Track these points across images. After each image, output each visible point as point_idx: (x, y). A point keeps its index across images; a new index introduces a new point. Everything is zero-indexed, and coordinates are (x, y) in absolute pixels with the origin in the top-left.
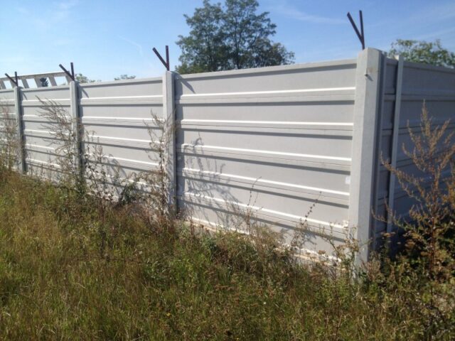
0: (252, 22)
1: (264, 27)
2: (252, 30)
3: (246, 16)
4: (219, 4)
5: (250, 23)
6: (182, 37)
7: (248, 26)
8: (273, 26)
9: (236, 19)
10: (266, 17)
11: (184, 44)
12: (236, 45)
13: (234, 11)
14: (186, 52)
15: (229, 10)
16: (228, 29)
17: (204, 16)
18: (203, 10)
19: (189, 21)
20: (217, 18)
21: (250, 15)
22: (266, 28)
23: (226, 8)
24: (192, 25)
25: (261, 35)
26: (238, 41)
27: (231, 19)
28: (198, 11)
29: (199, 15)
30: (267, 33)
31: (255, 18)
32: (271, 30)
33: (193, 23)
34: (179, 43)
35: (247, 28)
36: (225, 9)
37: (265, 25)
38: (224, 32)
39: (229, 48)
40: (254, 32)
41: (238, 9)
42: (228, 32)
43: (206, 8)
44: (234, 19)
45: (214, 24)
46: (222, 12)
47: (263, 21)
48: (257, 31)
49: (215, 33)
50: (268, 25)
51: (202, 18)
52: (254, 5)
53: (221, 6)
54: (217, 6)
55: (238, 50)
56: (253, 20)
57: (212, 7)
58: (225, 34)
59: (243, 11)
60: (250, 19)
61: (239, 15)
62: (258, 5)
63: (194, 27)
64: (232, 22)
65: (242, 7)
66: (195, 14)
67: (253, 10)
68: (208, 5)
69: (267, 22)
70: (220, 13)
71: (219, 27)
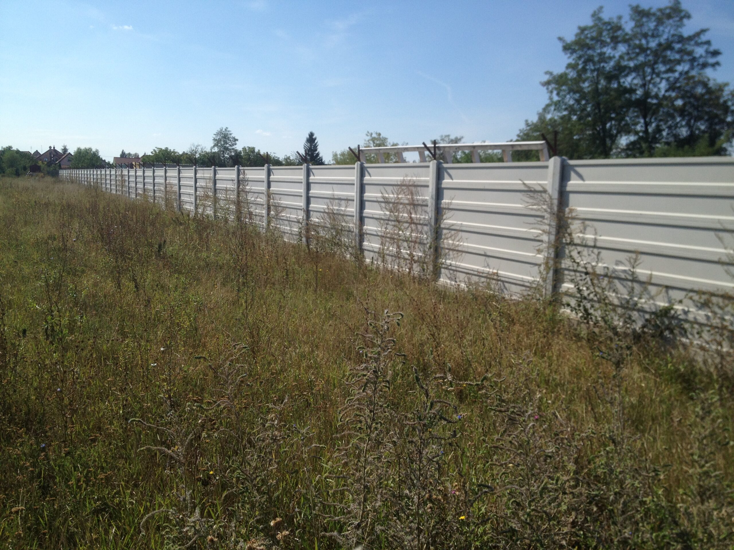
0: (677, 46)
1: (697, 55)
2: (675, 60)
3: (665, 36)
4: (620, 18)
5: (672, 49)
6: (551, 73)
7: (669, 53)
8: (716, 53)
9: (648, 43)
10: (704, 38)
11: (553, 86)
12: (644, 85)
13: (645, 29)
14: (556, 98)
15: (636, 26)
16: (630, 59)
17: (592, 39)
18: (591, 28)
19: (567, 48)
20: (615, 41)
21: (673, 36)
22: (701, 56)
23: (632, 24)
24: (572, 53)
25: (692, 68)
26: (649, 78)
27: (637, 42)
28: (583, 30)
29: (582, 37)
30: (704, 65)
31: (681, 39)
32: (711, 60)
33: (574, 51)
34: (547, 83)
35: (665, 57)
36: (628, 26)
37: (699, 51)
38: (624, 63)
39: (632, 91)
40: (679, 62)
41: (652, 25)
42: (632, 64)
43: (595, 25)
44: (644, 42)
45: (608, 51)
46: (623, 30)
47: (698, 44)
48: (684, 61)
49: (609, 66)
50: (707, 52)
51: (588, 41)
52: (681, 19)
53: (623, 21)
54: (615, 20)
55: (647, 94)
56: (679, 42)
57: (605, 23)
58: (626, 67)
59: (661, 28)
60: (672, 42)
61: (653, 36)
62: (688, 16)
63: (575, 56)
64: (640, 47)
65: (660, 22)
66: (577, 35)
67: (678, 26)
68: (600, 19)
69: (706, 47)
70: (619, 33)
71: (617, 55)
